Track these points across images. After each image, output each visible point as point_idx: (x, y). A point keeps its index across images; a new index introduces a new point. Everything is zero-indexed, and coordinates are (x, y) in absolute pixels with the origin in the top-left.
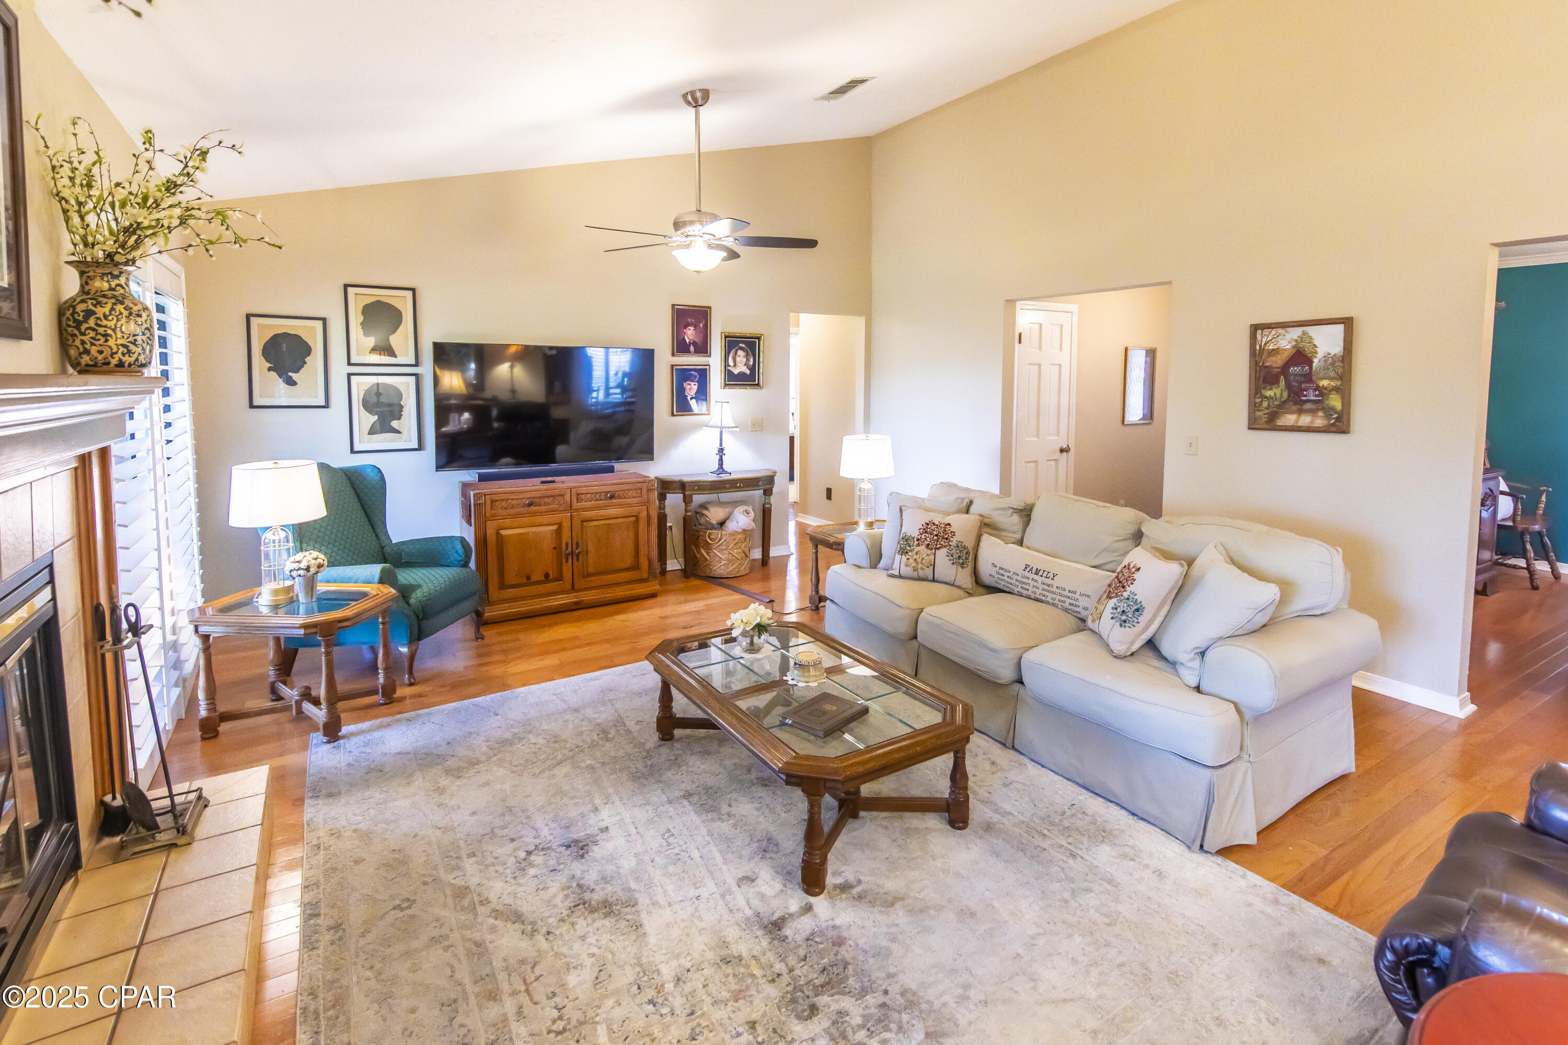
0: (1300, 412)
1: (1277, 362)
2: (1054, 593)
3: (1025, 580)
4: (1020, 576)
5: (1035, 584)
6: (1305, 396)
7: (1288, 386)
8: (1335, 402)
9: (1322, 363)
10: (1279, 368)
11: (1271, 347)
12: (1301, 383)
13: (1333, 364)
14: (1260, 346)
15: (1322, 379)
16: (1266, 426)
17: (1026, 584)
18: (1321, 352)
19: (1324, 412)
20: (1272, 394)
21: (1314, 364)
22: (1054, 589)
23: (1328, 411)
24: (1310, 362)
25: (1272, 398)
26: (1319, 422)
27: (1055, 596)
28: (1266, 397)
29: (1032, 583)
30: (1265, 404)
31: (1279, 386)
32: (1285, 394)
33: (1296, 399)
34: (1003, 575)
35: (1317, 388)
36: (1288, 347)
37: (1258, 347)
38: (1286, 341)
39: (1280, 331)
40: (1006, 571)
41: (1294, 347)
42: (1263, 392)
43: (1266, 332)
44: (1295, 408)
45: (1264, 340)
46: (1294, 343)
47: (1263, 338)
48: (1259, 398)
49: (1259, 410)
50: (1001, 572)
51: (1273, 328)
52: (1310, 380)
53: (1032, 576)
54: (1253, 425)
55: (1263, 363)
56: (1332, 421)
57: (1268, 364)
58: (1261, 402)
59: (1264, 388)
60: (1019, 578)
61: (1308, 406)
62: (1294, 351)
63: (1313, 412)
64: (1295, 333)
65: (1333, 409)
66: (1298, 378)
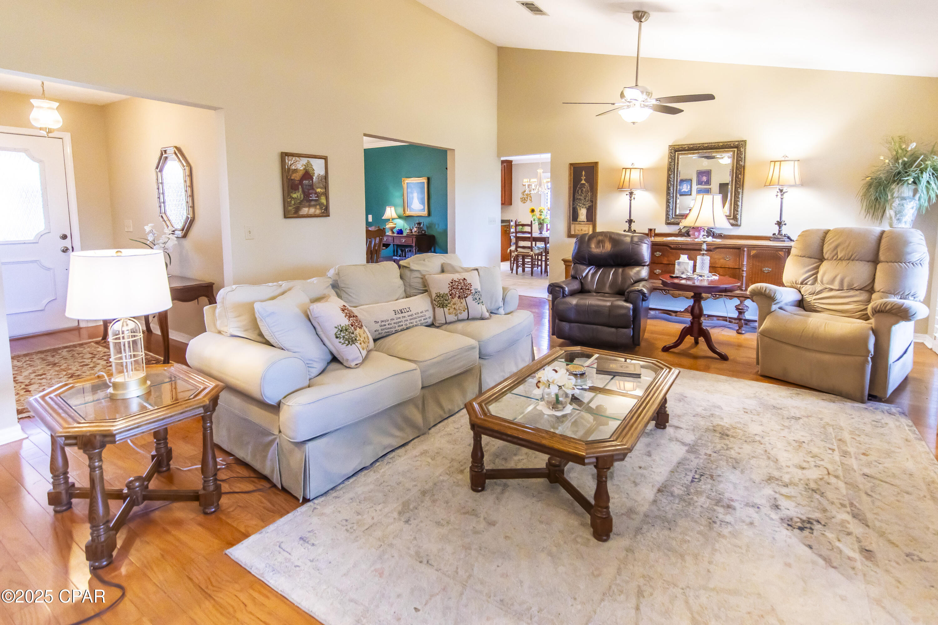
0: (310, 206)
1: (297, 177)
2: (415, 318)
3: (399, 320)
4: (395, 319)
5: (405, 319)
6: (311, 197)
7: (304, 192)
8: (323, 200)
9: (317, 179)
10: (298, 180)
11: (293, 168)
12: (309, 190)
13: (321, 180)
14: (288, 166)
15: (318, 188)
16: (295, 215)
17: (400, 322)
18: (316, 175)
19: (320, 206)
20: (296, 196)
21: (314, 180)
22: (415, 316)
23: (321, 205)
24: (312, 179)
25: (296, 199)
26: (318, 212)
27: (416, 320)
28: (293, 198)
29: (403, 319)
30: (293, 202)
31: (299, 192)
32: (302, 196)
33: (307, 200)
34: (385, 325)
35: (316, 193)
36: (302, 168)
37: (287, 167)
38: (300, 165)
39: (297, 159)
40: (385, 321)
41: (304, 169)
42: (291, 195)
43: (290, 158)
44: (307, 204)
45: (290, 163)
46: (304, 167)
47: (289, 161)
48: (289, 198)
49: (290, 206)
50: (383, 323)
51: (293, 156)
52: (313, 189)
53: (401, 315)
54: (286, 216)
55: (290, 177)
56: (323, 211)
57: (293, 178)
58: (291, 201)
59: (292, 192)
60: (395, 321)
61: (313, 203)
62: (305, 171)
63: (315, 206)
64: (304, 161)
65: (323, 204)
66: (308, 187)
